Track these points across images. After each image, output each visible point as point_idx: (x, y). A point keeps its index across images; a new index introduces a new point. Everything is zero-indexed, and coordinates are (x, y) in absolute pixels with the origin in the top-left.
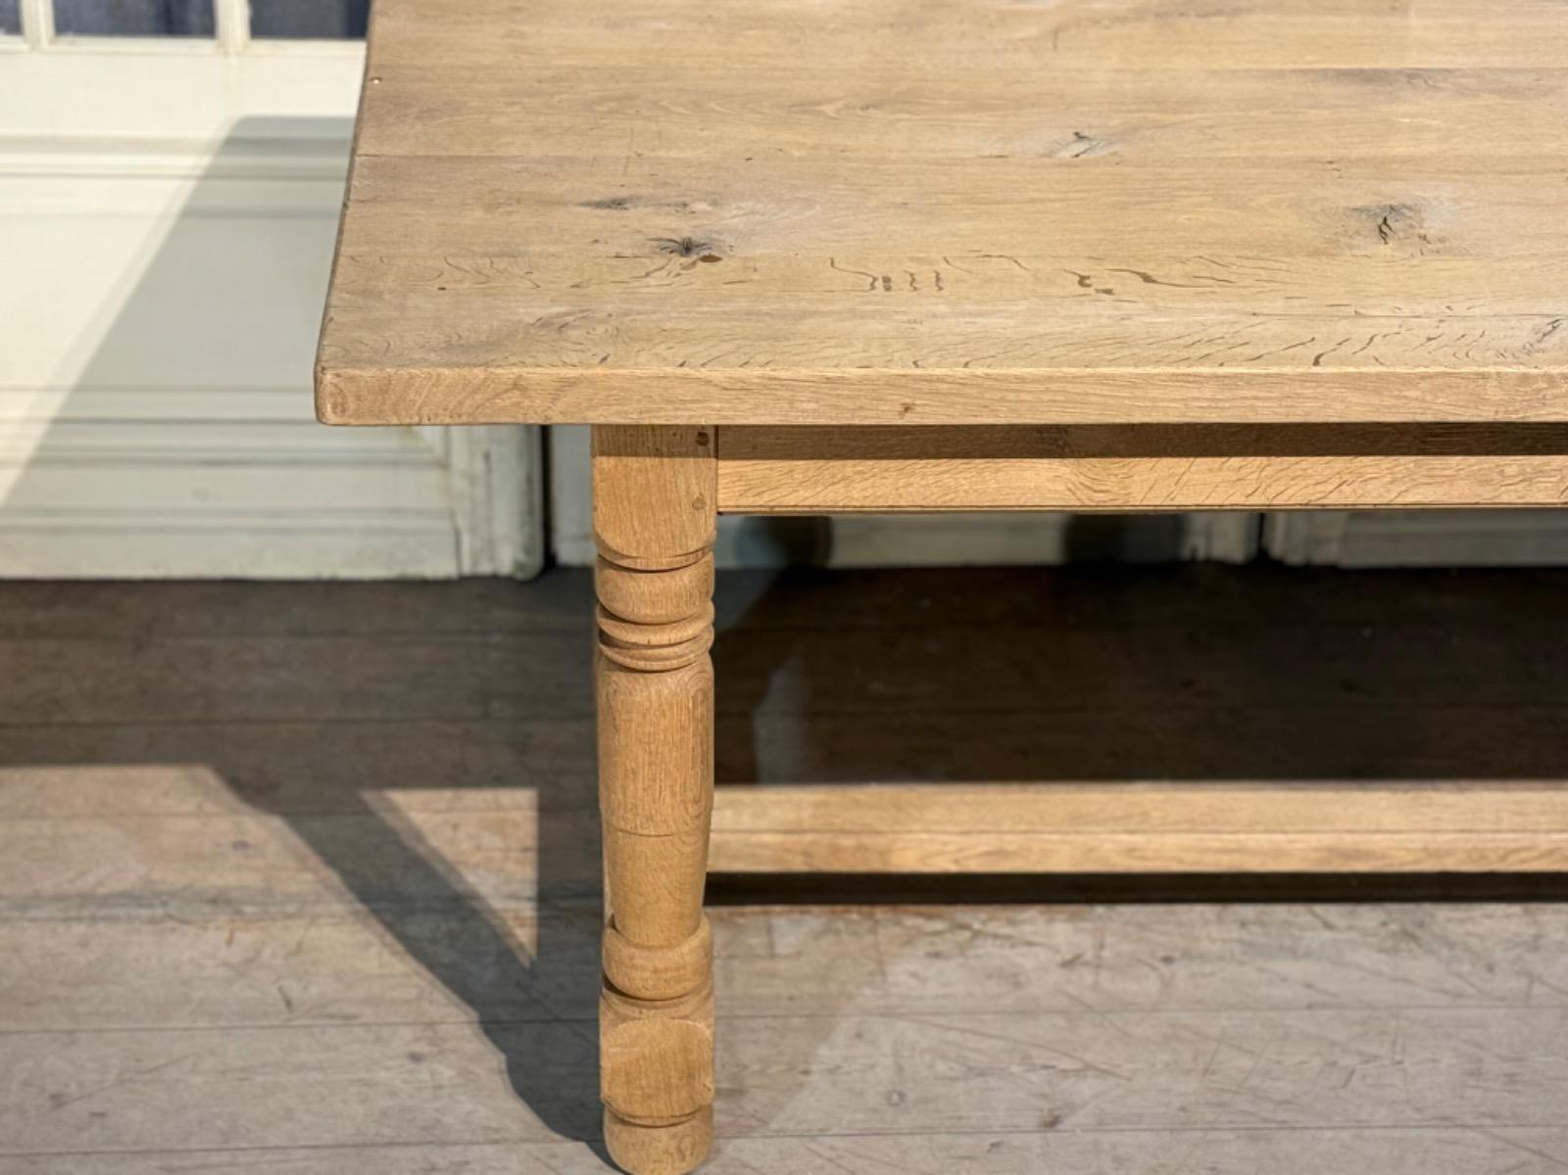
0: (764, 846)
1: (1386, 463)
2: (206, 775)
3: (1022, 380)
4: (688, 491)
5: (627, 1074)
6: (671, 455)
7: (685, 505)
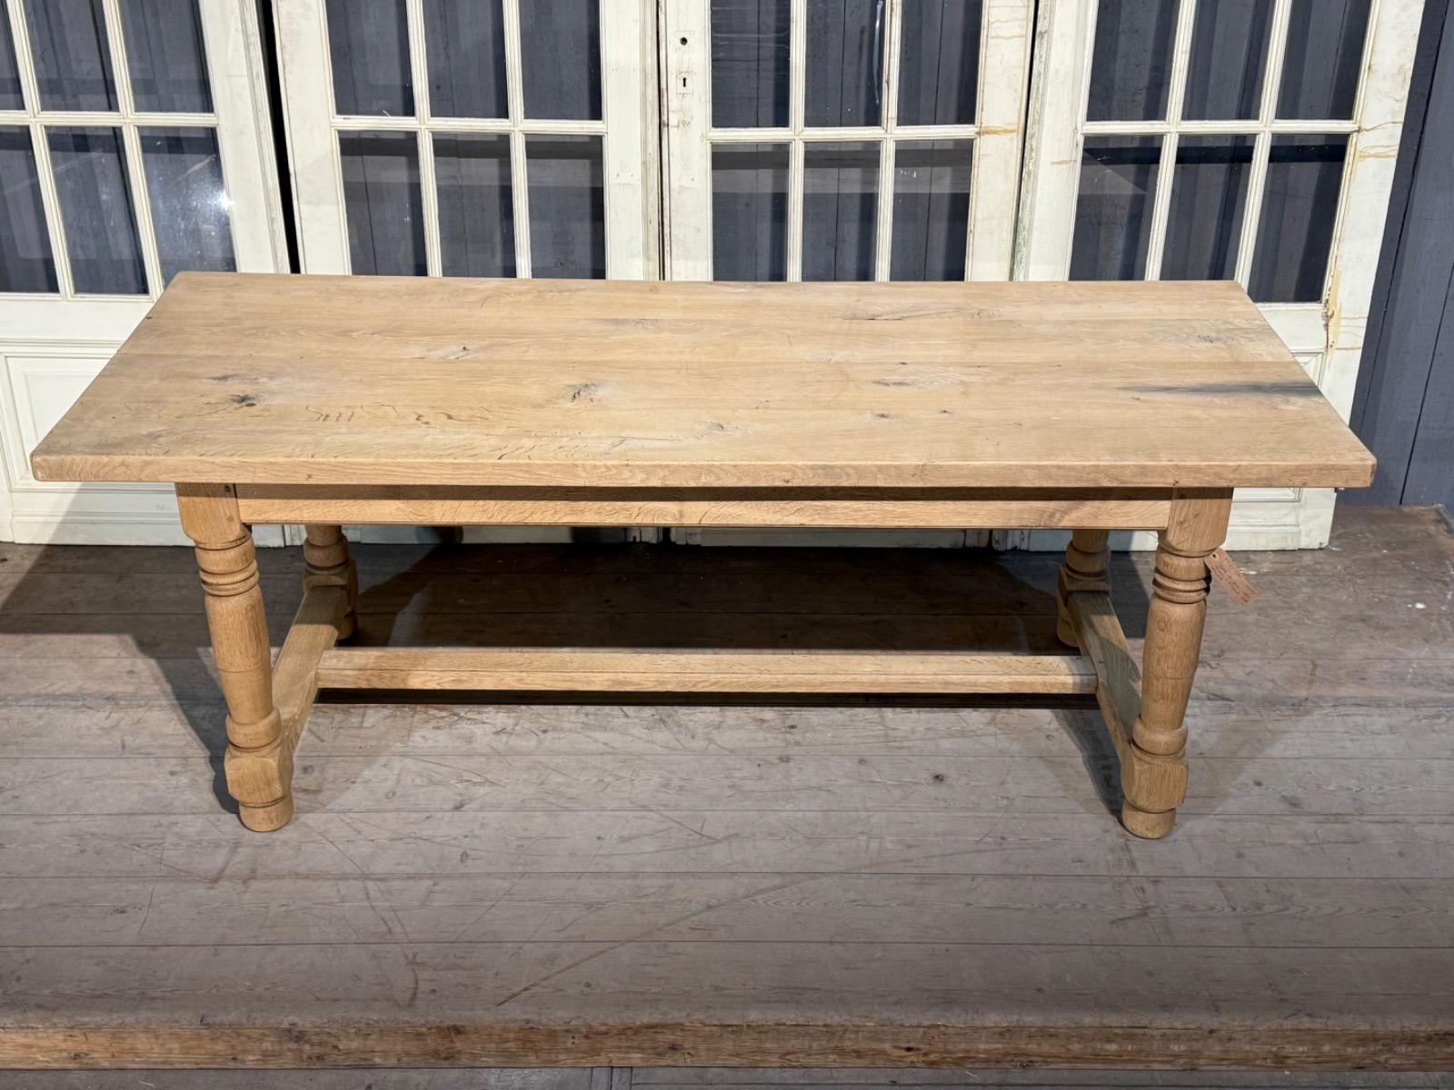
0: (347, 676)
1: (552, 504)
2: (128, 639)
3: (362, 464)
4: (224, 512)
5: (239, 783)
6: (214, 496)
7: (224, 520)
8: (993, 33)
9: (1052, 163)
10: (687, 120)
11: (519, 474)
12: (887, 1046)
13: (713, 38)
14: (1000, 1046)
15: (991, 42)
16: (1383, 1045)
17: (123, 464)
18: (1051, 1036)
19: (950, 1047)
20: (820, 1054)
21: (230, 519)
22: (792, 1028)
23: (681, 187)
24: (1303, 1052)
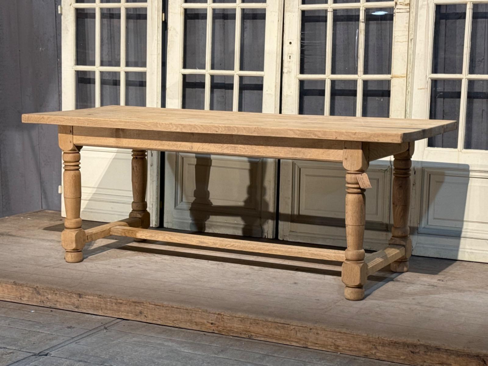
4: (69, 140)
6: (67, 134)
7: (69, 142)
8: (396, 40)
9: (418, 89)
10: (290, 70)
11: (142, 125)
12: (205, 321)
13: (301, 43)
14: (241, 326)
15: (395, 43)
16: (372, 345)
17: (43, 118)
18: (257, 324)
19: (225, 325)
20: (185, 322)
21: (71, 142)
22: (176, 309)
23: (287, 95)
24: (344, 344)
